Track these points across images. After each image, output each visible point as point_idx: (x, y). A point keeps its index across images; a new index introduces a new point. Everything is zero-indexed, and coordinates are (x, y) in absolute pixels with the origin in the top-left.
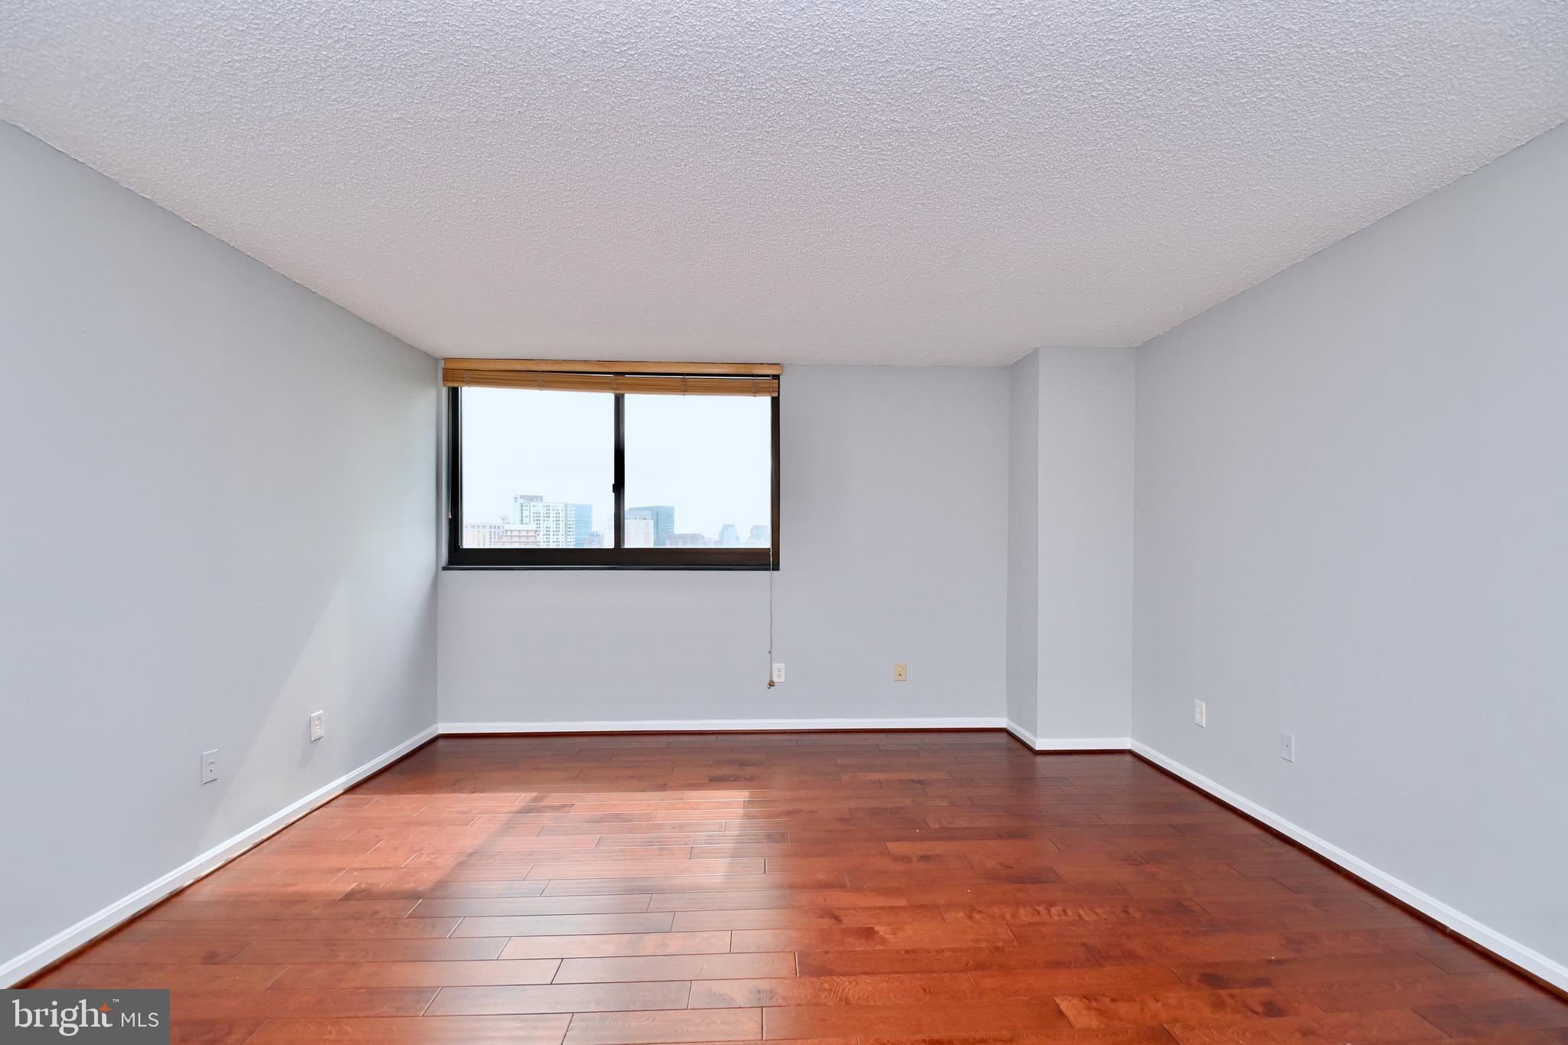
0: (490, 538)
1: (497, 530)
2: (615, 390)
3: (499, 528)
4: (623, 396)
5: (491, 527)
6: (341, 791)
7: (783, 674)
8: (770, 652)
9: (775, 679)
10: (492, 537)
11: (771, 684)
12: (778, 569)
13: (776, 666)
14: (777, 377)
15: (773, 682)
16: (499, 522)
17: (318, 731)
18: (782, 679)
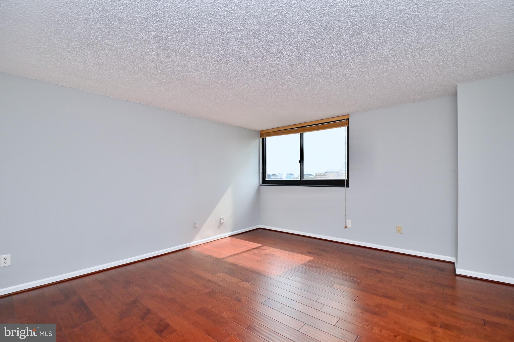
0: (336, 176)
1: (338, 173)
2: (300, 132)
3: (339, 173)
4: (303, 134)
5: (336, 172)
6: (229, 236)
7: (350, 224)
8: (345, 216)
9: (347, 226)
10: (337, 176)
11: (346, 227)
12: (348, 187)
13: (348, 221)
14: (348, 119)
15: (346, 226)
16: (339, 171)
17: (222, 221)
18: (350, 226)
